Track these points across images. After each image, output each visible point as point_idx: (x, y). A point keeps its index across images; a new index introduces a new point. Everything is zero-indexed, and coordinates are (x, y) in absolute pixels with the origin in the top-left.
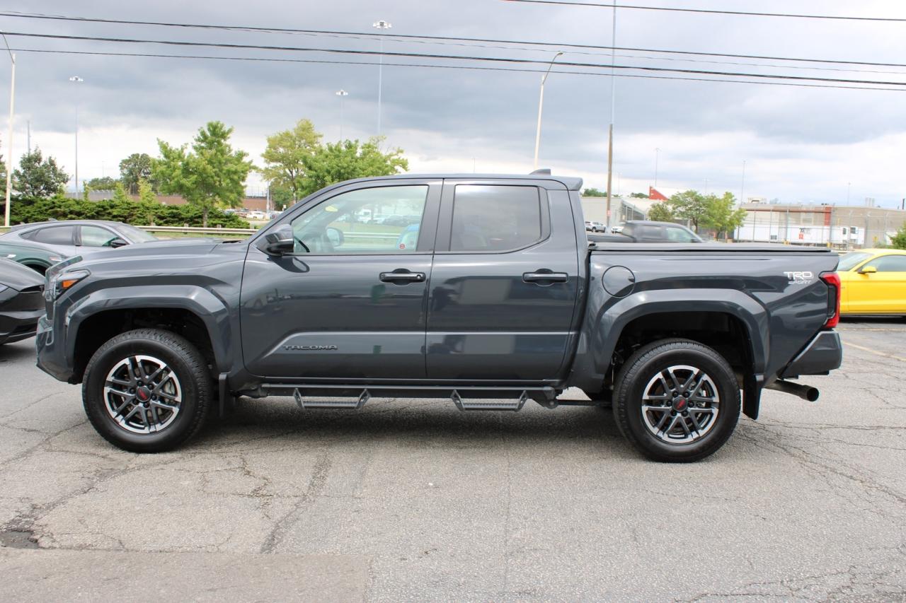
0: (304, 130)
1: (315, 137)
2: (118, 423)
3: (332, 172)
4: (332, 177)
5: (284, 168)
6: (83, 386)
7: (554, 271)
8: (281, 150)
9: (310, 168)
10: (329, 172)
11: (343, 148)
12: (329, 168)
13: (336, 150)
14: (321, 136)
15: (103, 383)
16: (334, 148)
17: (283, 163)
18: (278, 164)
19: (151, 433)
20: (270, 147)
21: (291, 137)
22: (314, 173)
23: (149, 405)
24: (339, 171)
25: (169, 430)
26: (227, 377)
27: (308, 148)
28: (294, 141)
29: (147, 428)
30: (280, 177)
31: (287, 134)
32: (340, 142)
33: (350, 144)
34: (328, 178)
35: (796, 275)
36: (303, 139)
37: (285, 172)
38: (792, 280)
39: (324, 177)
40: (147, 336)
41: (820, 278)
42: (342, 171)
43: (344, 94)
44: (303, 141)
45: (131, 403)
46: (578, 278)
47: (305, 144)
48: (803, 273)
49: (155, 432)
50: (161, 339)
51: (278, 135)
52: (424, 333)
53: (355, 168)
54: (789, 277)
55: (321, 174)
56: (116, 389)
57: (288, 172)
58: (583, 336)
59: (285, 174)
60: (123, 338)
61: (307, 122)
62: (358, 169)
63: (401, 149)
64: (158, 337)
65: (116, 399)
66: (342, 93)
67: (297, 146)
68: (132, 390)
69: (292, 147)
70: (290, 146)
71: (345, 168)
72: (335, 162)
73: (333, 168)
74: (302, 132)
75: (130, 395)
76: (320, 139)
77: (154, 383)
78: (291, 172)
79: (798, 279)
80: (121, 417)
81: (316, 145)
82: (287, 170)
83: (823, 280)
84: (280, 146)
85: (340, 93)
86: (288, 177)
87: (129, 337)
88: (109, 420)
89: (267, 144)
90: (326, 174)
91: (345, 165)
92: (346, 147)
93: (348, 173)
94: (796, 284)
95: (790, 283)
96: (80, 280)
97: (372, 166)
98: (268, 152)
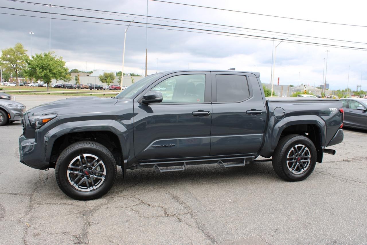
0: (19, 48)
1: (24, 51)
2: (74, 187)
3: (39, 66)
4: (39, 68)
5: (10, 64)
6: (56, 171)
7: (257, 110)
8: (9, 56)
9: (29, 64)
10: (38, 66)
11: (43, 56)
12: (38, 64)
13: (40, 57)
14: (27, 51)
15: (67, 168)
16: (39, 56)
17: (10, 62)
18: (7, 62)
19: (91, 191)
20: (3, 55)
21: (13, 51)
22: (31, 66)
23: (89, 177)
24: (42, 66)
25: (100, 188)
26: (127, 161)
27: (21, 55)
28: (15, 53)
29: (89, 188)
30: (9, 67)
31: (11, 49)
32: (41, 53)
33: (46, 54)
34: (38, 68)
35: (333, 109)
36: (18, 51)
37: (11, 65)
38: (331, 111)
39: (36, 68)
40: (89, 145)
41: (339, 110)
42: (44, 65)
43: (33, 33)
44: (19, 53)
45: (81, 177)
46: (265, 112)
47: (19, 54)
48: (334, 109)
49: (93, 190)
50: (96, 146)
51: (7, 50)
52: (209, 137)
53: (49, 64)
54: (331, 110)
55: (34, 67)
56: (73, 171)
57: (12, 66)
58: (267, 135)
59: (11, 66)
60: (77, 146)
61: (20, 45)
62: (50, 65)
63: (62, 57)
64: (95, 145)
65: (73, 176)
66: (32, 33)
67: (16, 55)
68: (81, 171)
69: (14, 55)
70: (13, 55)
71: (45, 65)
72: (40, 62)
73: (39, 64)
74: (18, 49)
75: (81, 173)
76: (26, 52)
77: (92, 167)
78: (14, 66)
79: (333, 111)
80: (75, 184)
81: (24, 54)
82: (12, 65)
83: (340, 111)
84: (8, 54)
85: (31, 33)
86: (12, 68)
87: (80, 145)
88: (70, 186)
89: (2, 53)
90: (36, 67)
91: (45, 63)
92: (44, 56)
93: (46, 66)
94: (333, 113)
95: (331, 112)
96: (52, 119)
97: (56, 63)
98: (2, 57)
